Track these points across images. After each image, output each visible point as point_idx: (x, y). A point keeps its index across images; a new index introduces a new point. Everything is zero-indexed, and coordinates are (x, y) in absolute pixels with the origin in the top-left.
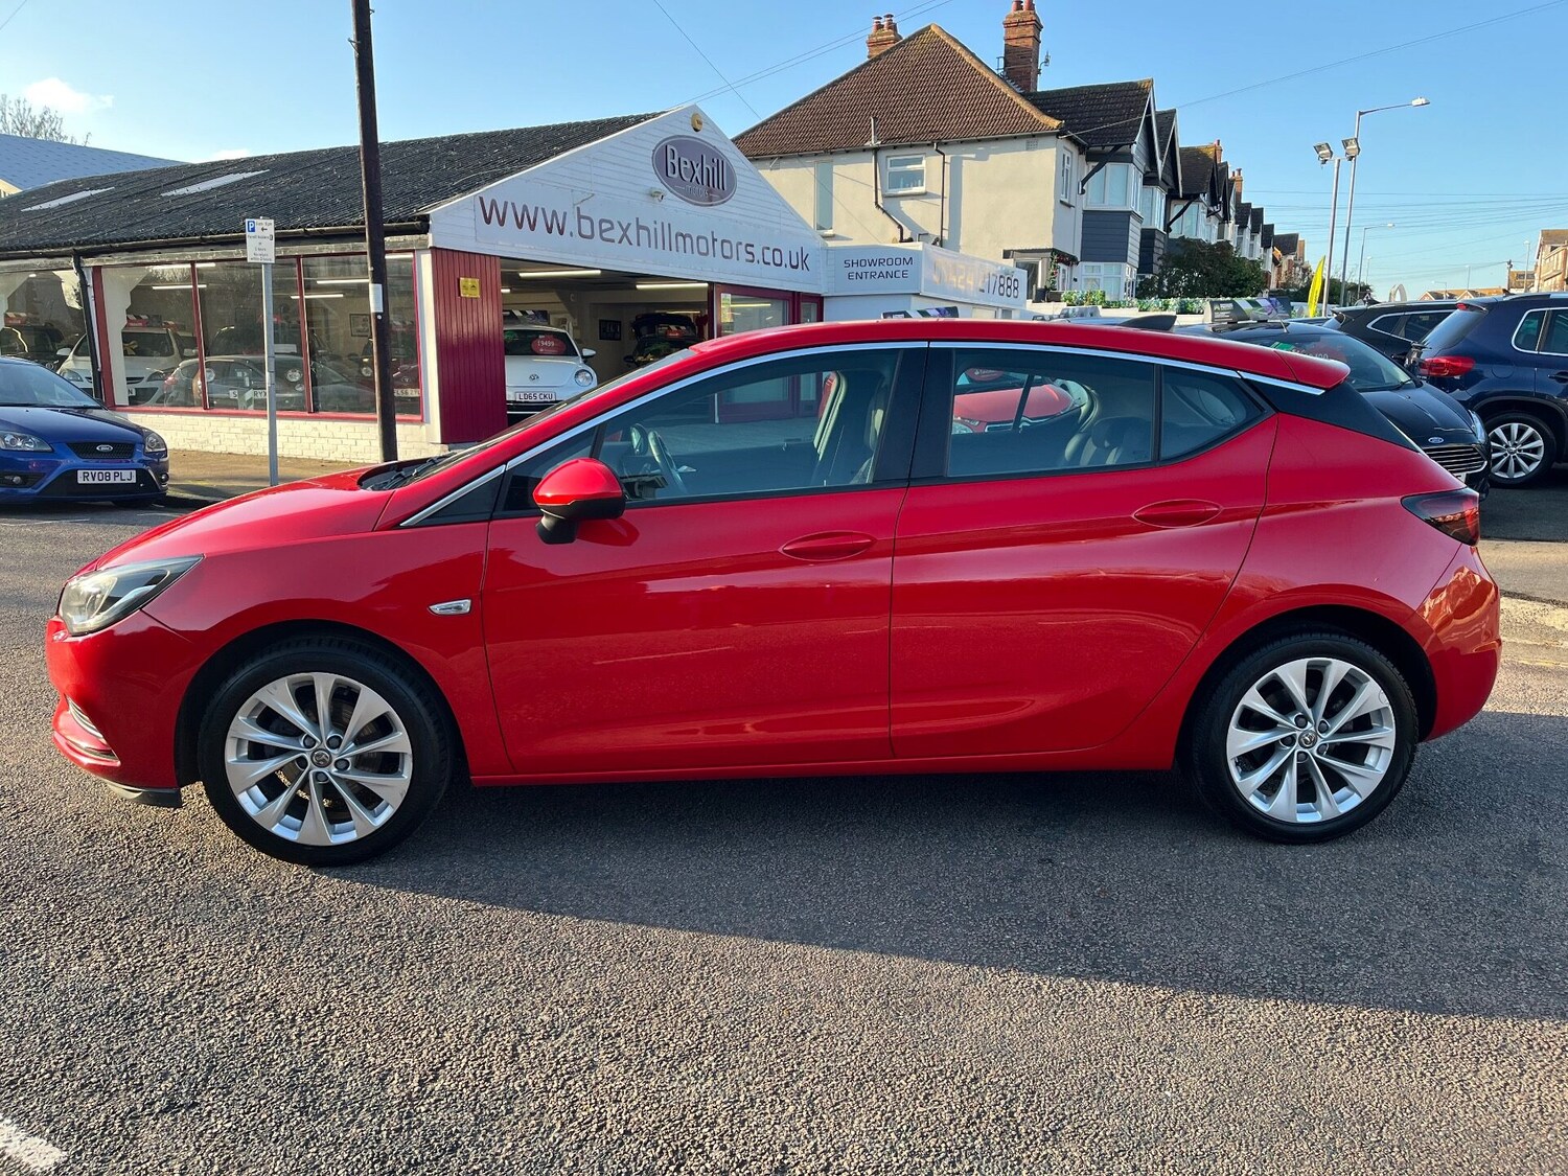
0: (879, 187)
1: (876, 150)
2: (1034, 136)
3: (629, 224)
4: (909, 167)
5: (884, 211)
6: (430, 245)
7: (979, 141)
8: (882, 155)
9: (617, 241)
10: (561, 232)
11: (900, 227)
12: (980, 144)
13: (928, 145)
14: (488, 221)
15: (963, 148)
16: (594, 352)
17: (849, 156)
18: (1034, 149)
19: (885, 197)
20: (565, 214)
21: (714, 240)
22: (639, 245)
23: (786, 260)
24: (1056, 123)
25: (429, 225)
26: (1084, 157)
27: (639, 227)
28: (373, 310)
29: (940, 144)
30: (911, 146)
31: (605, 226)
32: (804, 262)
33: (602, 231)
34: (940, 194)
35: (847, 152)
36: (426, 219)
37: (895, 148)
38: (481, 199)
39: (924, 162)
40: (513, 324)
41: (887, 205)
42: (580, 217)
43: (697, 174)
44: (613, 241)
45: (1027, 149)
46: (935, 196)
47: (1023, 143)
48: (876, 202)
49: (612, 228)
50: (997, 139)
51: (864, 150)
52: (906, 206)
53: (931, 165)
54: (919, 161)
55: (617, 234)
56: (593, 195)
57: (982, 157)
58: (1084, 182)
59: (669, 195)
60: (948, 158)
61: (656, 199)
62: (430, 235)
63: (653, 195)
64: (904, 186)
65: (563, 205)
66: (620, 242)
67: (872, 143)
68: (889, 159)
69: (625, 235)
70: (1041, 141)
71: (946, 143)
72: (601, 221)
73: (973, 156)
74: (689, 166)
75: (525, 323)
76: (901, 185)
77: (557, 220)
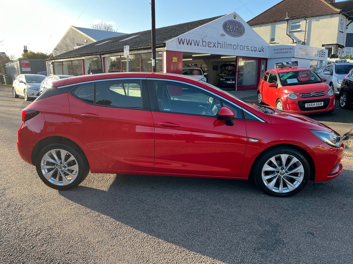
0: (288, 29)
1: (288, 20)
2: (332, 14)
3: (216, 43)
4: (297, 24)
5: (289, 36)
6: (166, 50)
7: (317, 16)
8: (289, 21)
9: (212, 47)
10: (198, 45)
11: (293, 39)
12: (317, 17)
13: (302, 18)
14: (180, 43)
15: (312, 18)
18: (333, 17)
19: (289, 32)
20: (199, 41)
21: (238, 45)
22: (218, 48)
23: (257, 50)
24: (339, 10)
25: (165, 45)
26: (347, 19)
27: (218, 43)
28: (153, 65)
29: (305, 17)
30: (297, 18)
31: (209, 43)
32: (263, 50)
33: (208, 45)
34: (305, 30)
35: (280, 21)
36: (165, 44)
37: (293, 19)
38: (178, 38)
39: (301, 22)
40: (189, 67)
41: (290, 34)
42: (203, 42)
43: (234, 29)
44: (211, 47)
45: (331, 18)
46: (304, 31)
47: (329, 16)
48: (287, 34)
49: (211, 44)
50: (322, 15)
51: (284, 20)
52: (295, 34)
53: (303, 23)
54: (300, 22)
55: (212, 45)
56: (207, 36)
57: (318, 20)
58: (347, 26)
59: (226, 35)
60: (308, 21)
61: (223, 36)
62: (166, 47)
63: (222, 35)
64: (295, 29)
65: (199, 39)
66: (213, 47)
67: (287, 18)
68: (291, 22)
69: (214, 45)
70: (335, 15)
71: (307, 17)
72: (208, 42)
73: (315, 20)
74: (232, 27)
75: (192, 67)
76: (294, 29)
77: (197, 42)
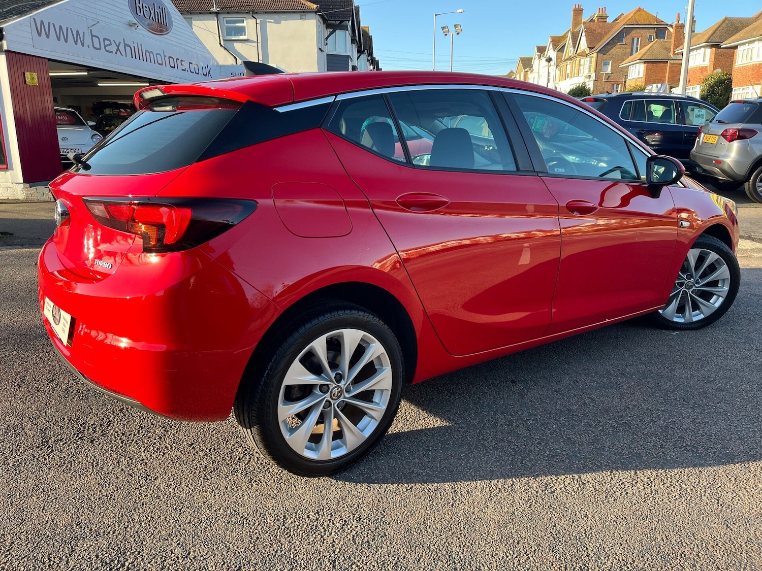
0: (221, 35)
1: (217, 13)
2: (304, 12)
3: (120, 43)
4: (237, 24)
5: (225, 49)
6: (5, 48)
7: (275, 12)
8: (221, 16)
9: (114, 52)
10: (83, 45)
11: (235, 57)
12: (275, 14)
13: (247, 13)
14: (40, 34)
15: (266, 16)
16: (95, 123)
17: (200, 16)
18: (304, 19)
19: (225, 40)
20: (84, 33)
21: (165, 56)
22: (126, 56)
23: (201, 72)
24: (315, 6)
25: (3, 35)
26: (325, 25)
27: (125, 45)
29: (253, 13)
30: (237, 13)
31: (107, 42)
32: (209, 72)
33: (105, 46)
34: (256, 41)
35: (200, 13)
36: (2, 31)
37: (228, 13)
38: (34, 19)
39: (245, 22)
41: (227, 45)
42: (92, 36)
43: (153, 15)
44: (112, 52)
45: (301, 19)
46: (253, 42)
47: (298, 15)
48: (220, 44)
49: (111, 44)
50: (284, 12)
51: (210, 13)
52: (237, 46)
53: (249, 24)
54: (242, 22)
55: (113, 48)
56: (98, 22)
57: (277, 22)
58: (327, 39)
59: (140, 27)
60: (258, 21)
61: (133, 28)
62: (4, 42)
63: (131, 25)
64: (235, 35)
65: (82, 27)
66: (116, 53)
67: (214, 9)
68: (225, 19)
69: (118, 49)
70: (308, 15)
71: (257, 13)
72: (104, 39)
73: (273, 21)
74: (148, 9)
76: (233, 34)
77: (80, 37)
